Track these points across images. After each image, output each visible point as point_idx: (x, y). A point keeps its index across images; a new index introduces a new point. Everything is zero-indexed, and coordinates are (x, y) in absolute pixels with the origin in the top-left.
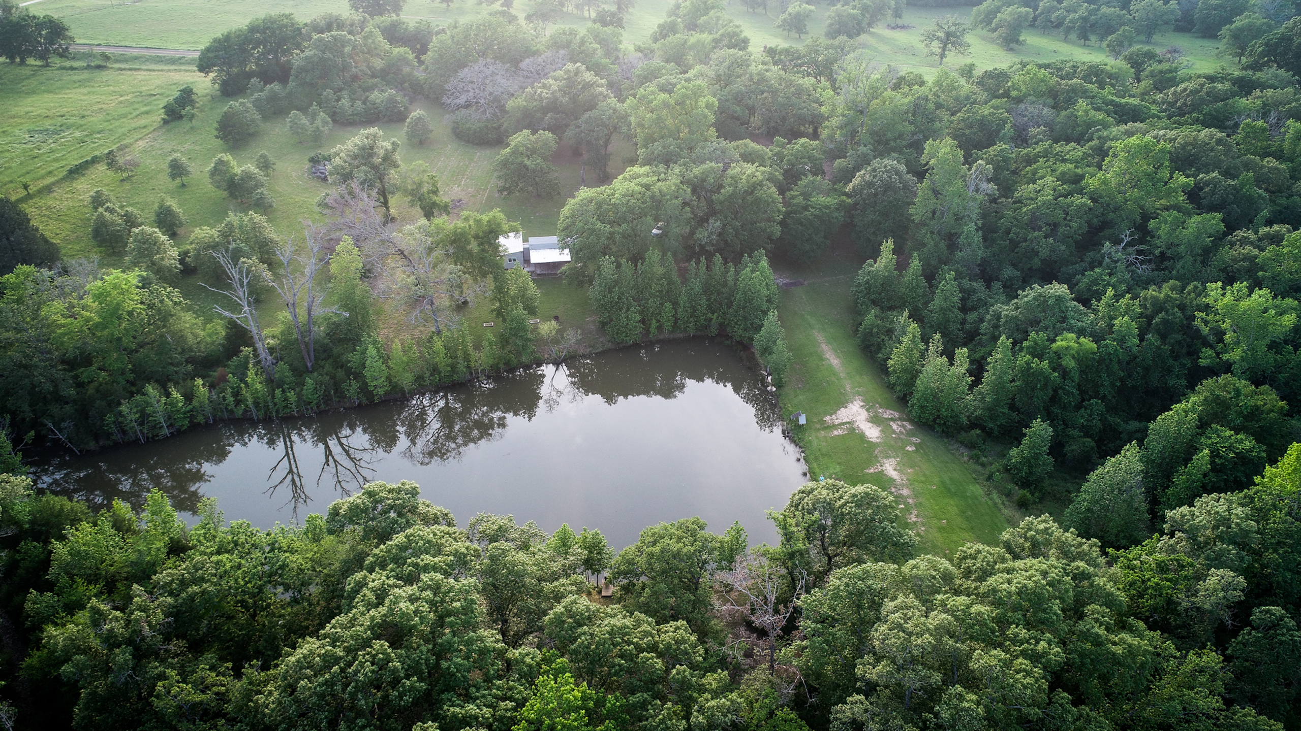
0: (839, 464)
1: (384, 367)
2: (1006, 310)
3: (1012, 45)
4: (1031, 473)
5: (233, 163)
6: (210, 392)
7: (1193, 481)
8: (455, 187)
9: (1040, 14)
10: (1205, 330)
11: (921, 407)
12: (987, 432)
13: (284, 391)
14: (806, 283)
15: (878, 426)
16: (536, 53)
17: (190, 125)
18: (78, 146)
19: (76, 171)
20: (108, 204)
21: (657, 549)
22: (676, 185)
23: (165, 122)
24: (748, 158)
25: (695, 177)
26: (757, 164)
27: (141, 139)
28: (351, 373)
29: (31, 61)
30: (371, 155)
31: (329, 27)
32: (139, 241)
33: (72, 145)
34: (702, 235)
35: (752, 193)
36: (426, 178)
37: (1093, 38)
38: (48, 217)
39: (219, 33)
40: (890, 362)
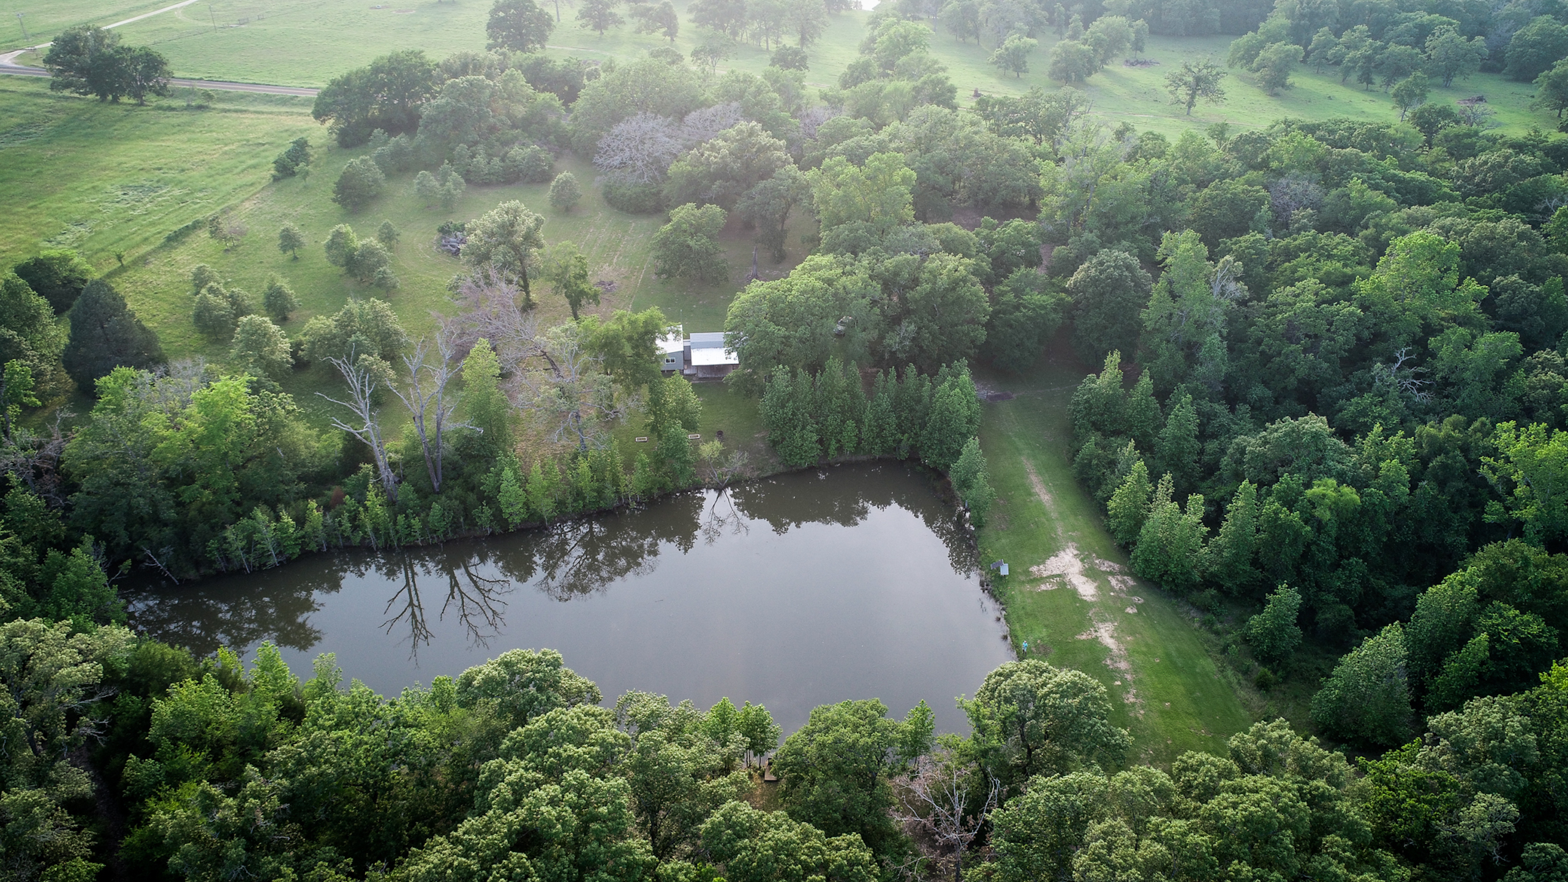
0: (1046, 626)
1: (521, 492)
2: (1252, 443)
3: (1279, 89)
4: (1273, 647)
5: (353, 236)
6: (324, 515)
7: (1468, 669)
8: (606, 266)
9: (1313, 50)
10: (1493, 479)
11: (1146, 561)
12: (1224, 592)
13: (407, 517)
14: (1014, 396)
15: (1095, 581)
16: (705, 104)
17: (303, 183)
18: (177, 207)
19: (175, 239)
20: (212, 284)
21: (829, 738)
22: (864, 281)
23: (276, 179)
24: (951, 246)
25: (887, 270)
26: (960, 255)
27: (247, 199)
28: (484, 498)
29: (125, 99)
30: (511, 233)
31: (464, 70)
32: (247, 332)
33: (171, 206)
34: (893, 341)
35: (954, 289)
36: (573, 261)
37: (1378, 80)
38: (144, 294)
39: (339, 71)
40: (1111, 504)
